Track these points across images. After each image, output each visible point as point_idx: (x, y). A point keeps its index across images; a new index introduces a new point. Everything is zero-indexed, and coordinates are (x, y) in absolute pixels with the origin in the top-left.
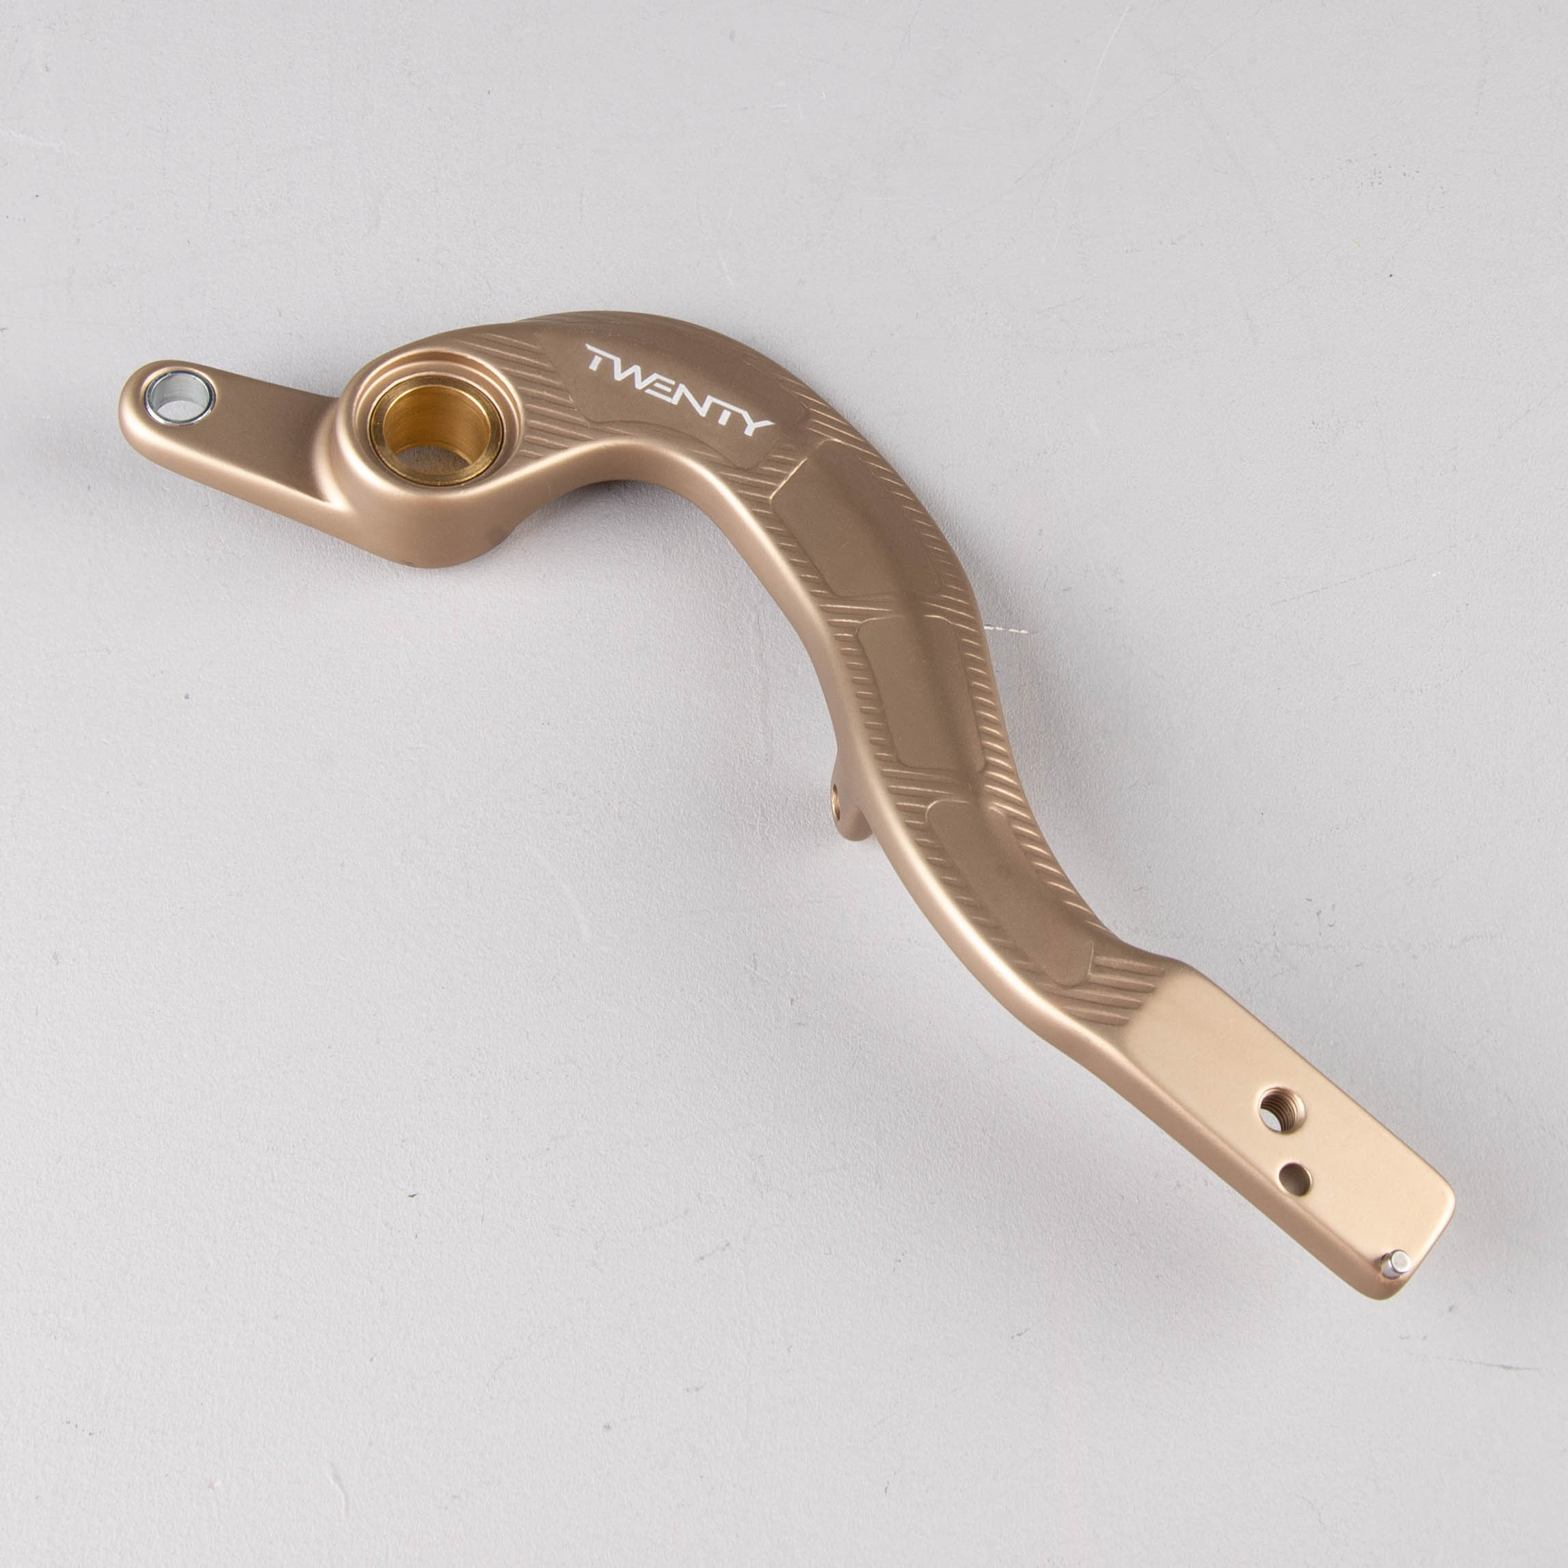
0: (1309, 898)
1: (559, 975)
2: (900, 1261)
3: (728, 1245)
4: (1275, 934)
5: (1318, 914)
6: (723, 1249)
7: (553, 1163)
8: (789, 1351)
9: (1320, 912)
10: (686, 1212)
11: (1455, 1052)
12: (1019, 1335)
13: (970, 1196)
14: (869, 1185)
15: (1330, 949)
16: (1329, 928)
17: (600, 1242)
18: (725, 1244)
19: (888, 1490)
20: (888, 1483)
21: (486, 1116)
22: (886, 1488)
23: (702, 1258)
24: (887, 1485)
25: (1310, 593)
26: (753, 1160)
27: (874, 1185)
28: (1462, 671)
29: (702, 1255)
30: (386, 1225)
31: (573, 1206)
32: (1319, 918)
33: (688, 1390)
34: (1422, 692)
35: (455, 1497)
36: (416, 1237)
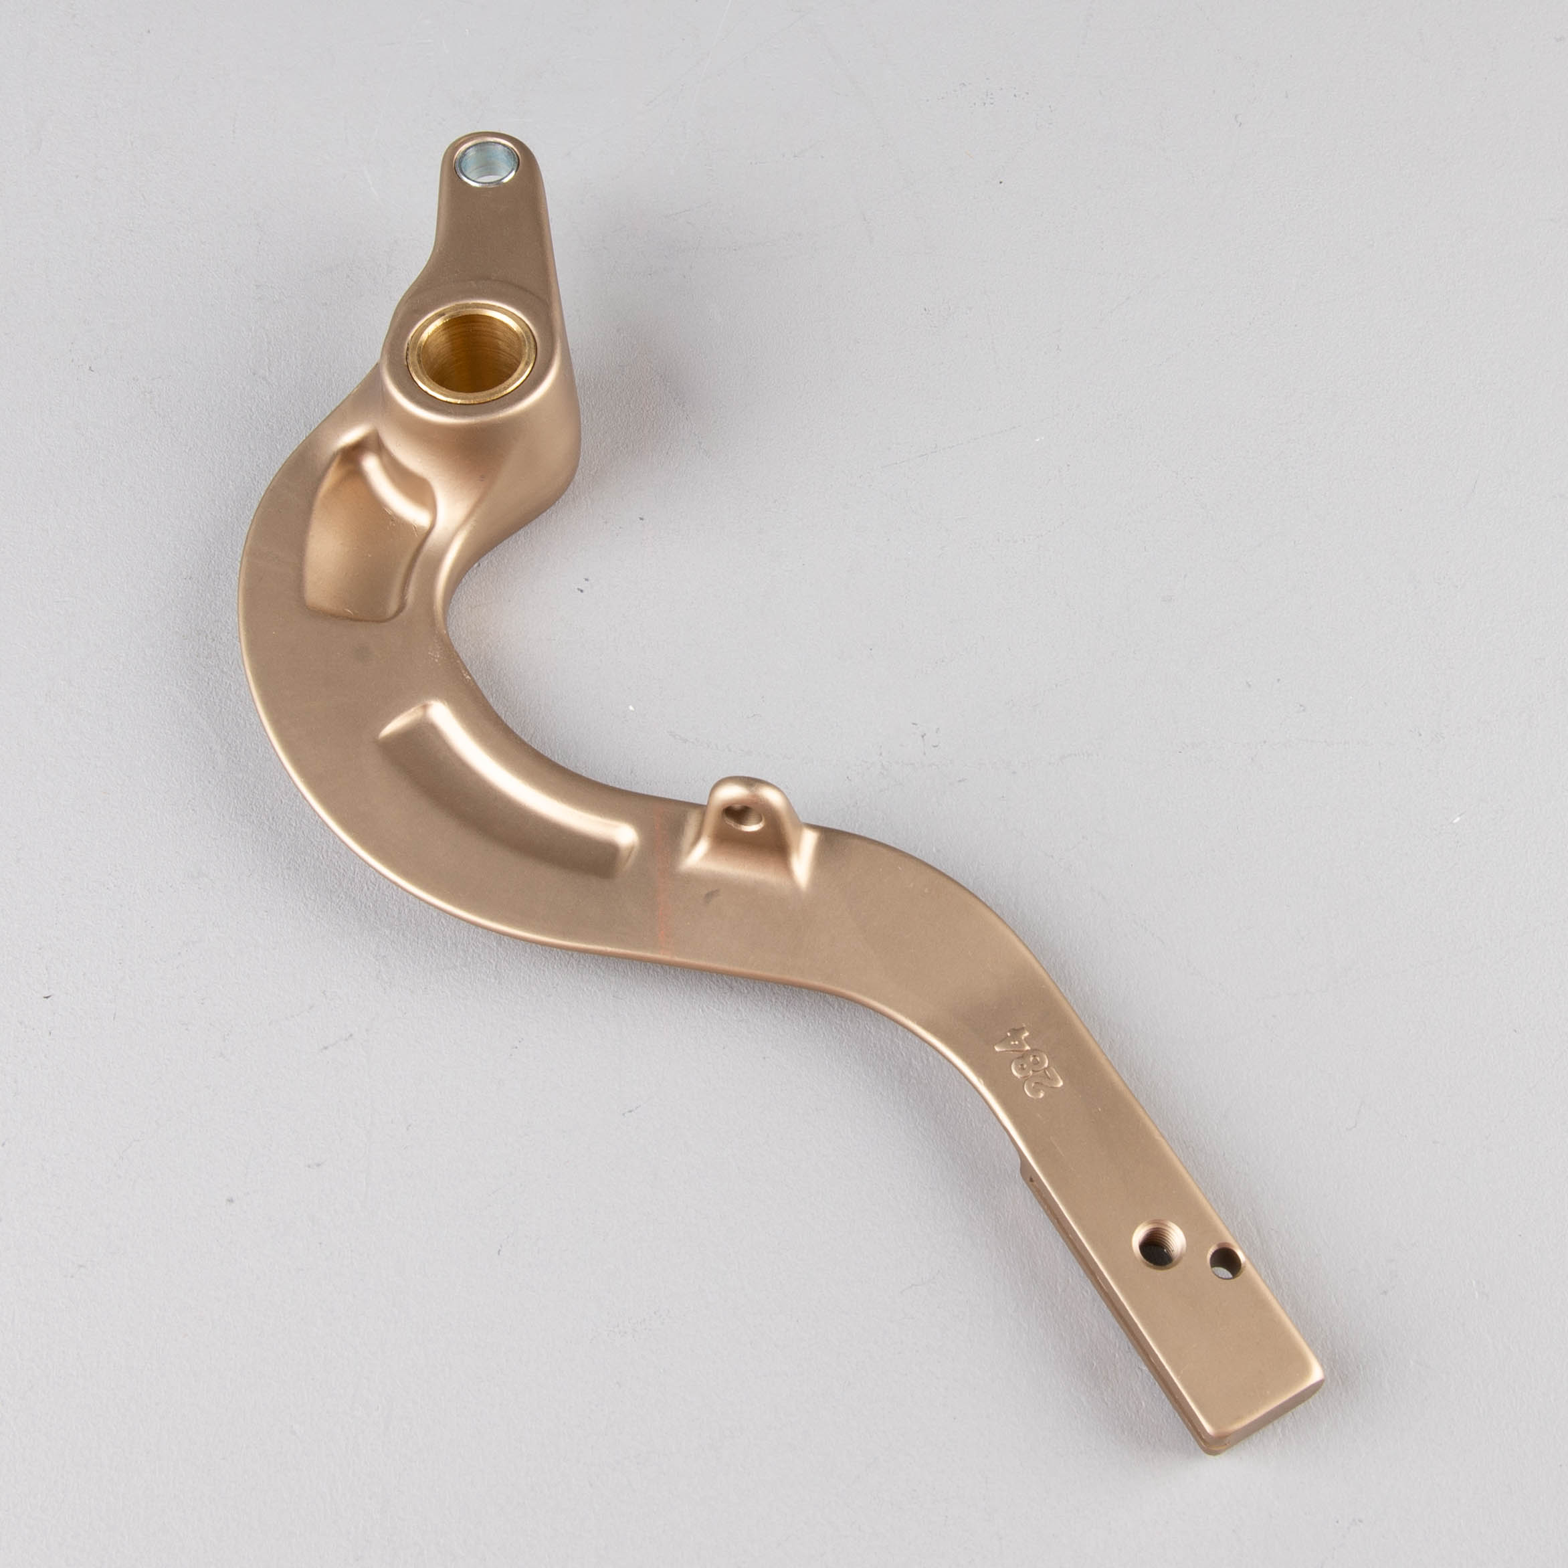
0: (914, 722)
1: (194, 799)
2: (516, 1048)
3: (351, 1035)
4: (881, 754)
5: (923, 737)
6: (346, 1040)
7: (184, 966)
8: (408, 1129)
9: (925, 734)
10: (311, 1008)
11: (1052, 856)
12: (630, 1111)
13: (585, 989)
14: (488, 980)
15: (934, 767)
16: (933, 749)
17: (228, 1035)
18: (348, 1035)
19: (501, 1253)
20: (501, 1246)
21: (120, 926)
22: (499, 1251)
23: (326, 1048)
24: (500, 1248)
25: (920, 457)
26: (377, 960)
27: (493, 980)
28: (1063, 523)
29: (326, 1045)
30: (21, 1023)
31: (202, 1004)
32: (924, 740)
33: (309, 1166)
34: (1024, 541)
35: (81, 1266)
36: (50, 1033)
